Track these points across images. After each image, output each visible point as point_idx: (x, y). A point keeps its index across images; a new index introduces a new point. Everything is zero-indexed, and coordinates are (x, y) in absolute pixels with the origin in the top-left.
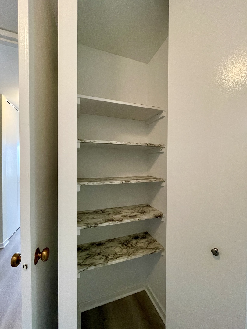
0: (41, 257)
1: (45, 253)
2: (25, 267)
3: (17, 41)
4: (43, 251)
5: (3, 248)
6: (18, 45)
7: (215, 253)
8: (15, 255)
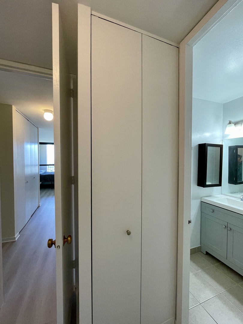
0: (67, 241)
1: (69, 238)
2: (58, 247)
3: (52, 75)
4: (68, 238)
5: (15, 241)
6: (53, 78)
7: (129, 233)
8: (50, 240)
